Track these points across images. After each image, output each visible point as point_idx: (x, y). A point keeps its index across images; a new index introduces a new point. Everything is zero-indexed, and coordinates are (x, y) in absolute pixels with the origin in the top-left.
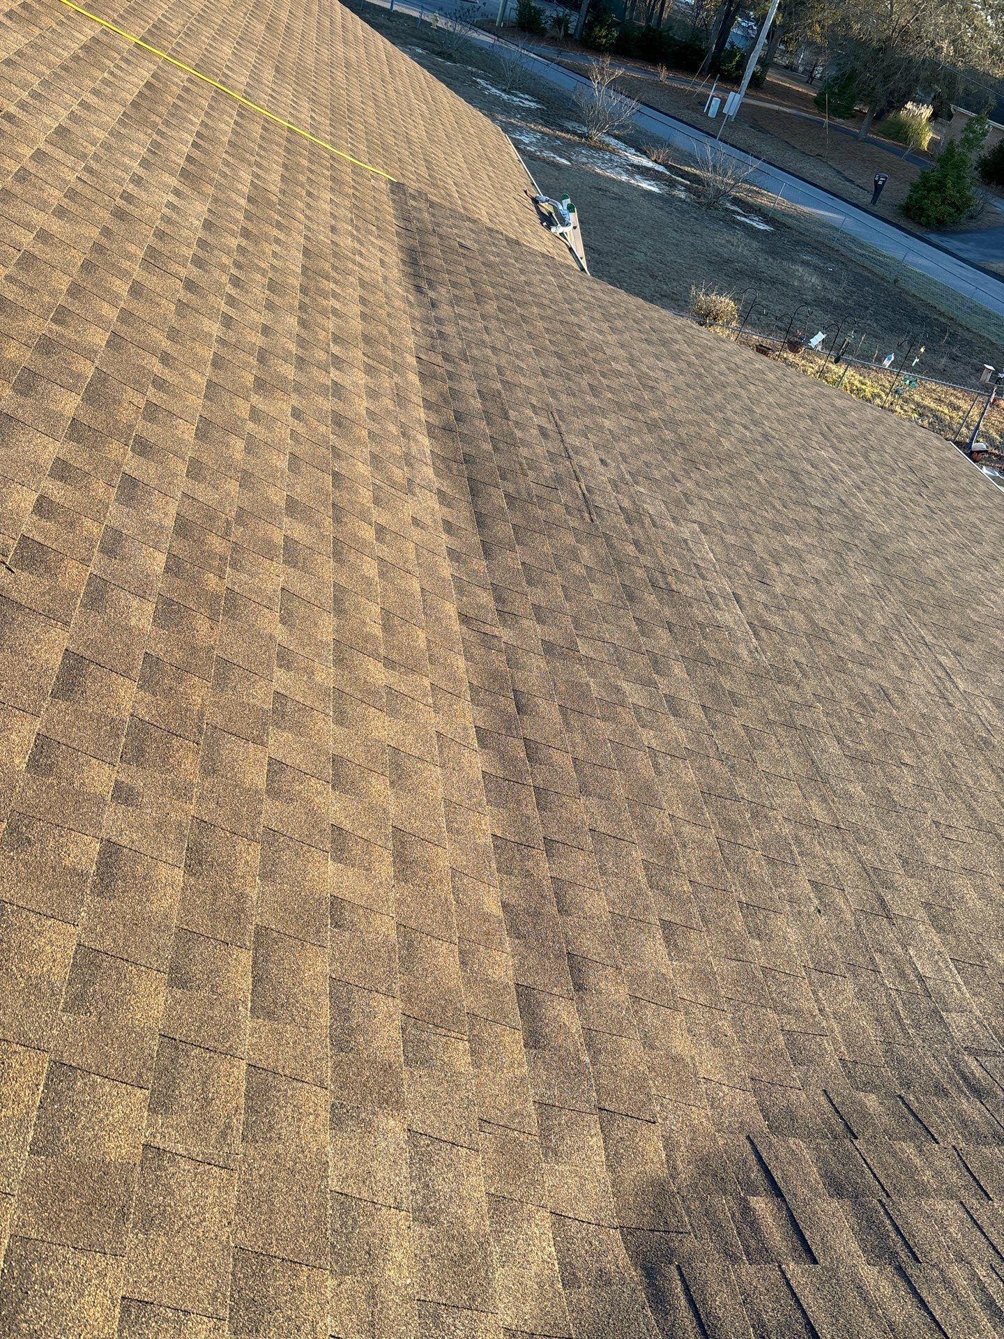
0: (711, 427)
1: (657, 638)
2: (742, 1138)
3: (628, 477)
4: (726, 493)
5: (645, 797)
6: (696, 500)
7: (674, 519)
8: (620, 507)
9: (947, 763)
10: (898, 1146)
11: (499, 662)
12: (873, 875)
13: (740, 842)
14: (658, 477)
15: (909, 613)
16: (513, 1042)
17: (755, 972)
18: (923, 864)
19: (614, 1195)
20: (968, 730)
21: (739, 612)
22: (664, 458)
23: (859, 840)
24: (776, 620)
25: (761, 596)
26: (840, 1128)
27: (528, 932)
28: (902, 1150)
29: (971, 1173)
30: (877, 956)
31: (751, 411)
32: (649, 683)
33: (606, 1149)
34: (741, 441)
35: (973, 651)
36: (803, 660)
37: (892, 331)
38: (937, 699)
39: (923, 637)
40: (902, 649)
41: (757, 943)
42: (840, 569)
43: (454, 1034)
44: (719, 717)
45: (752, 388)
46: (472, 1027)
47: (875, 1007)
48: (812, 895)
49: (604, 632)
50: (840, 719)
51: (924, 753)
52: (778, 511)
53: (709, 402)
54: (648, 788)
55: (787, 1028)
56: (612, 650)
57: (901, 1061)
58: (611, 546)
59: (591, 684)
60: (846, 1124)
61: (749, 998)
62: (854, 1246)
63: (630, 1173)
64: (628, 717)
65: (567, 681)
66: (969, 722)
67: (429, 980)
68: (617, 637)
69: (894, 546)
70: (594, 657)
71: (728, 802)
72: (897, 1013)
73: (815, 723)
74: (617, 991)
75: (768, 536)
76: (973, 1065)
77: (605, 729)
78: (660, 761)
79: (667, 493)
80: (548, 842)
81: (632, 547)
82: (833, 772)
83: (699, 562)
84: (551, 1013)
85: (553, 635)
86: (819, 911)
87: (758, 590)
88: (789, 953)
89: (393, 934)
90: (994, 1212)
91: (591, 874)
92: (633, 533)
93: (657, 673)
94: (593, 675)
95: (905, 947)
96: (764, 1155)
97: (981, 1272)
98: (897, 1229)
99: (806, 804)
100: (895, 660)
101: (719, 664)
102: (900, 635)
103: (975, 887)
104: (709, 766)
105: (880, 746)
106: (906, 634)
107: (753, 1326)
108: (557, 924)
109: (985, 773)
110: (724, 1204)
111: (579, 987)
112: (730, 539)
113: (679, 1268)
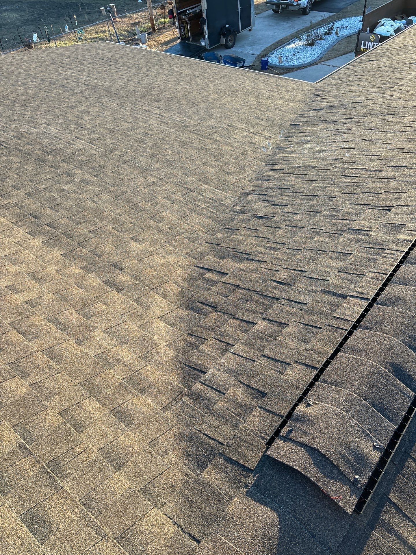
0: (20, 90)
1: (62, 167)
2: (194, 268)
3: (5, 125)
4: (44, 108)
5: (98, 213)
6: (36, 117)
7: (34, 127)
8: (11, 136)
9: (178, 139)
10: (231, 238)
11: (16, 210)
12: (180, 184)
13: (136, 203)
14: (16, 118)
15: (135, 105)
16: (114, 294)
17: (167, 230)
18: (192, 171)
19: (171, 303)
20: (177, 126)
21: (82, 141)
22: (12, 111)
23: (169, 178)
24: (96, 136)
25: (85, 132)
26: (215, 246)
27: (94, 269)
28: (232, 238)
29: (251, 229)
30: (196, 203)
31: (29, 75)
32: (71, 182)
33: (161, 296)
34: (35, 87)
35: (163, 103)
36: (114, 141)
37: (59, 17)
38: (162, 124)
39: (145, 110)
40: (141, 118)
41: (162, 224)
42: (104, 107)
43: (96, 304)
44: (101, 175)
45: (23, 67)
46: (99, 299)
47: (205, 215)
48: (167, 201)
49: (43, 178)
50: (138, 150)
51: (170, 142)
52: (67, 102)
53: (12, 81)
54: (97, 209)
55: (186, 236)
56: (51, 181)
57: (220, 221)
58: (21, 151)
59: (53, 195)
60: (216, 244)
61: (170, 238)
62: (234, 264)
63: (172, 297)
64: (73, 195)
65: (44, 199)
66: (176, 124)
67: (75, 299)
68: (49, 176)
69: (114, 88)
70: (47, 186)
71: (124, 195)
72: (211, 211)
73: (131, 156)
74: (133, 263)
75: (71, 112)
76: (237, 208)
77: (69, 203)
78: (94, 200)
79: (24, 121)
80: (80, 244)
81: (28, 146)
82: (147, 166)
83: (55, 135)
84: (119, 281)
85: (27, 190)
86: (172, 204)
87: (82, 131)
88: (172, 219)
89: (54, 297)
90: (261, 231)
91: (100, 242)
92: (24, 141)
93: (71, 177)
94: (51, 192)
95: (201, 195)
96: (201, 266)
97: (266, 244)
98: (242, 253)
99: (146, 180)
100: (141, 122)
101: (89, 161)
102: (137, 114)
103: (209, 166)
104: (110, 191)
105: (156, 149)
106: (139, 112)
107: (223, 296)
108: (101, 260)
109: (191, 135)
110: (199, 283)
111: (121, 269)
112: (59, 121)
113: (198, 302)
